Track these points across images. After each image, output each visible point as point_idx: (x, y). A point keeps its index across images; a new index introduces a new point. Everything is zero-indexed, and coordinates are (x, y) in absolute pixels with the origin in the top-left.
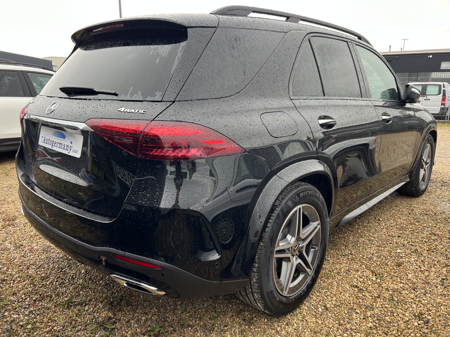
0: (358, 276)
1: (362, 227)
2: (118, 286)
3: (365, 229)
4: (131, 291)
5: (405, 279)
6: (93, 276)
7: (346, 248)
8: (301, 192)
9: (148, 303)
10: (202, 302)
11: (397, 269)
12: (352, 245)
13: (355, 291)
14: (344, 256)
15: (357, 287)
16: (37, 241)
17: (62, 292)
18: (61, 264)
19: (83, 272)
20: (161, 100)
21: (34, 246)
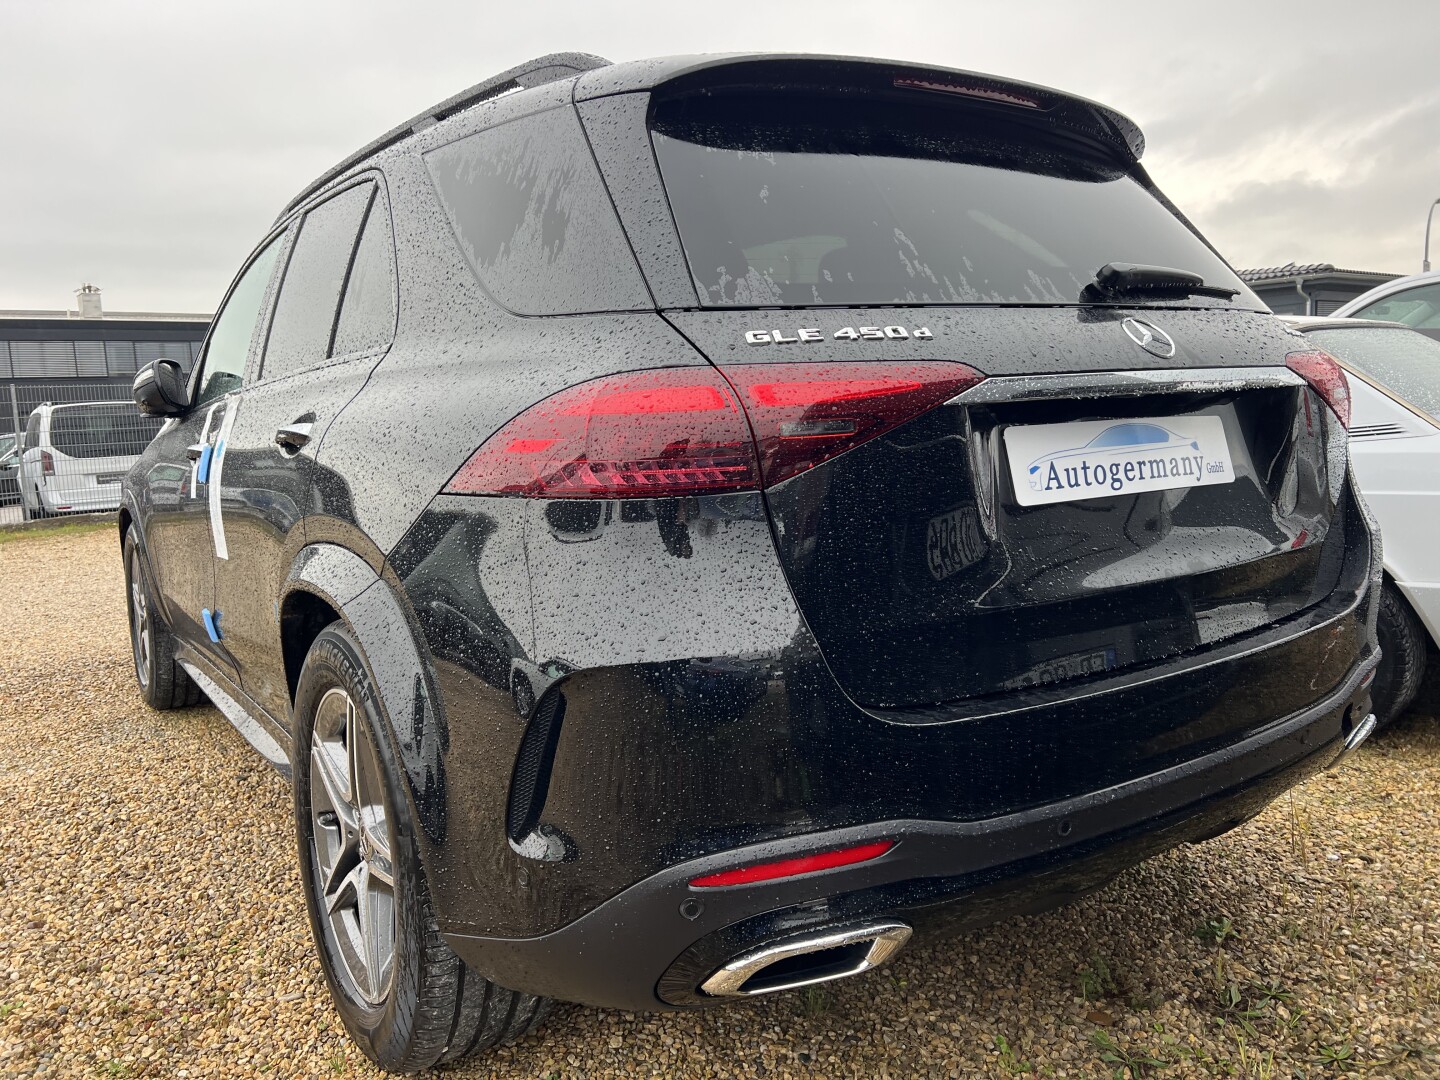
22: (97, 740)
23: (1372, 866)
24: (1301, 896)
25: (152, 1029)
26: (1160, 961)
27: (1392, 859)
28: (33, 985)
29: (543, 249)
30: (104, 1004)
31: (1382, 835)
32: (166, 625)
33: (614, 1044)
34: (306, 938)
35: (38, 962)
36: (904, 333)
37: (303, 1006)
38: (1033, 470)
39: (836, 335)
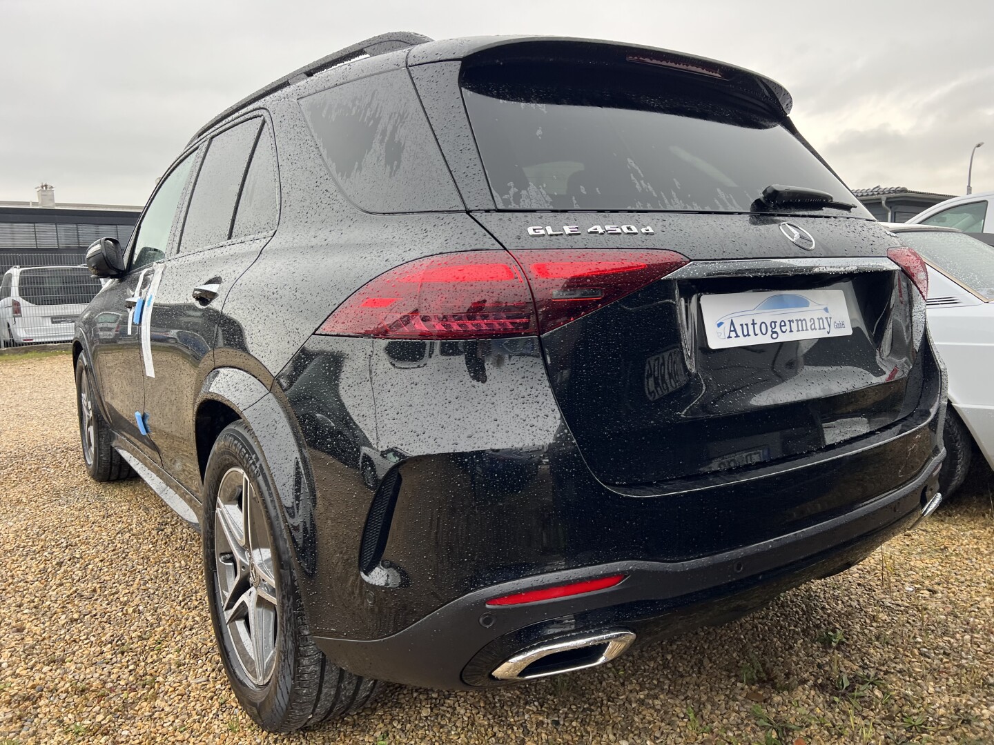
22: (57, 502)
23: (935, 595)
24: (889, 615)
25: (102, 702)
26: (794, 658)
27: (949, 591)
28: (18, 672)
29: (386, 167)
30: (68, 684)
31: (942, 575)
32: (106, 423)
33: (424, 713)
34: (209, 640)
35: (21, 655)
36: (635, 230)
37: (208, 687)
38: (720, 325)
39: (589, 231)
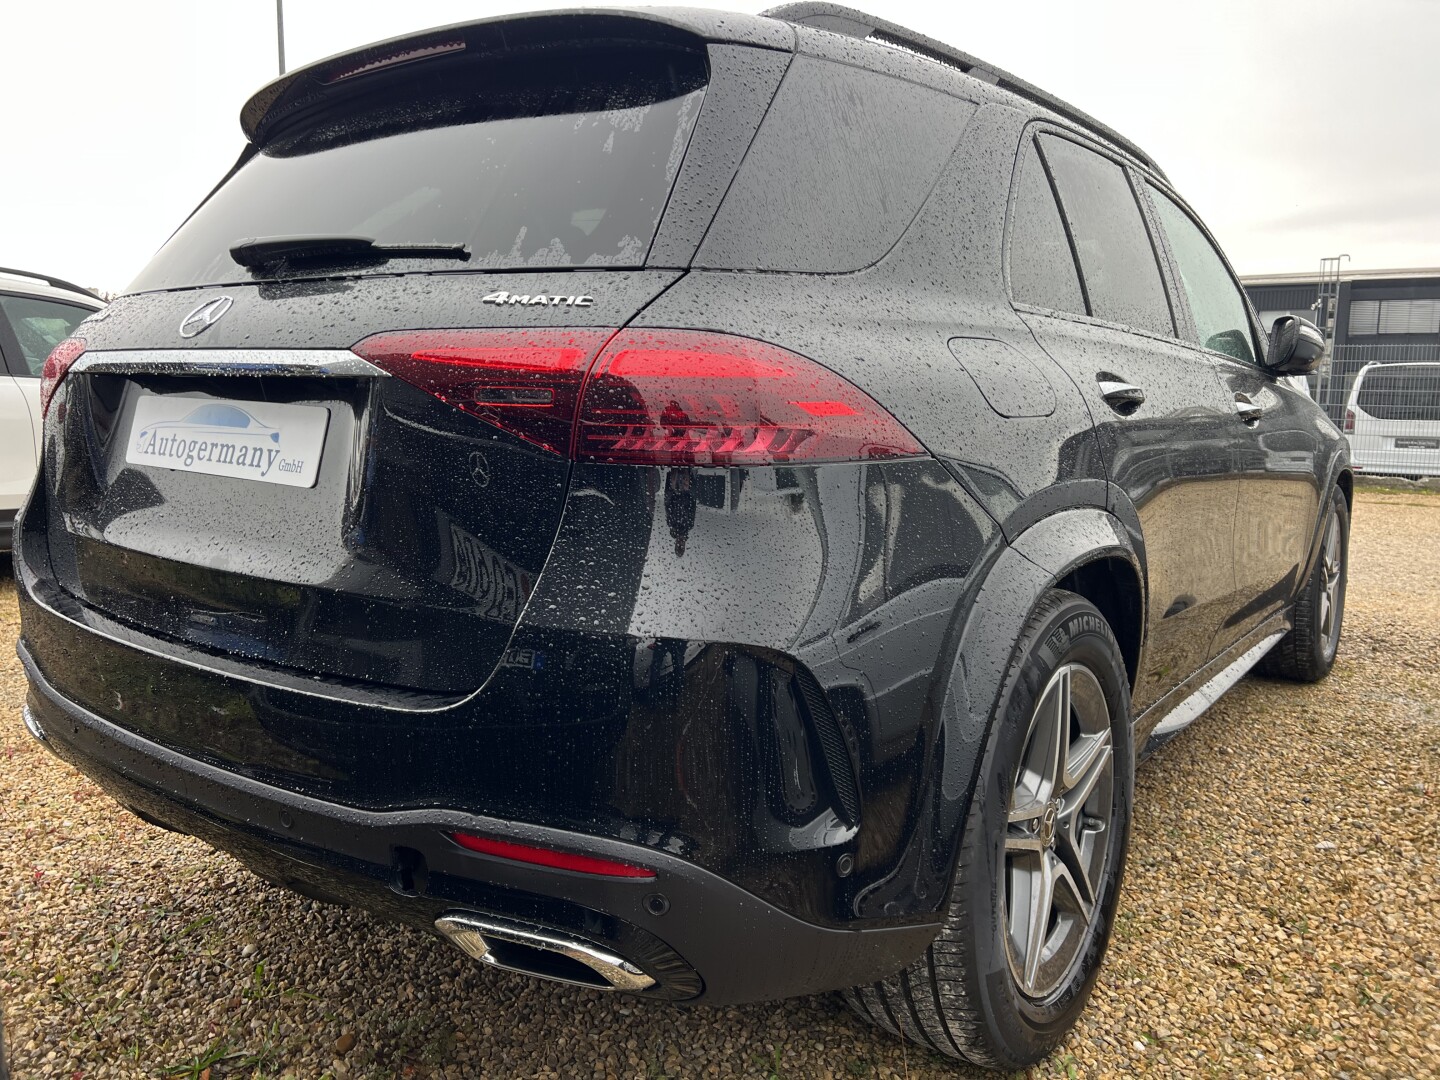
0: (1224, 930)
1: (1179, 776)
2: (388, 994)
3: (1191, 779)
4: (443, 1012)
5: (1378, 931)
6: (290, 965)
7: (1149, 842)
8: (1072, 619)
9: (515, 1052)
10: (712, 1040)
11: (1341, 903)
12: (1165, 830)
13: (1232, 977)
14: (1152, 865)
15: (1234, 964)
16: (53, 850)
17: (179, 1026)
18: (158, 926)
19: (246, 950)
20: (641, 264)
21: (45, 868)
38: (143, 434)
